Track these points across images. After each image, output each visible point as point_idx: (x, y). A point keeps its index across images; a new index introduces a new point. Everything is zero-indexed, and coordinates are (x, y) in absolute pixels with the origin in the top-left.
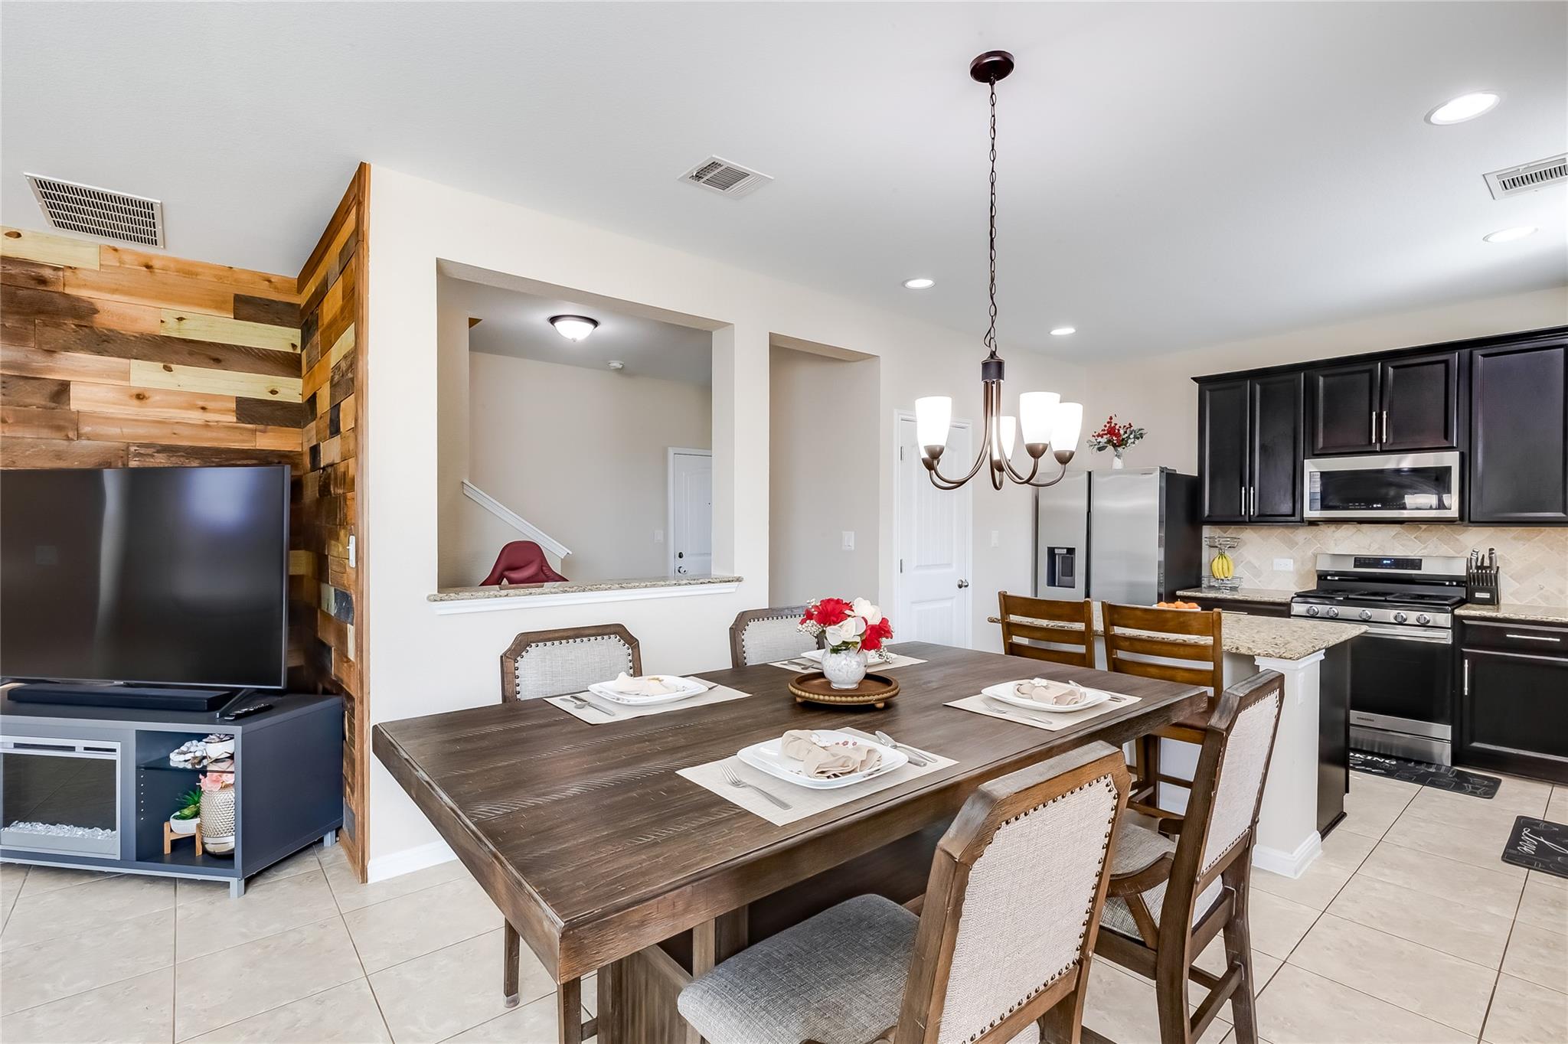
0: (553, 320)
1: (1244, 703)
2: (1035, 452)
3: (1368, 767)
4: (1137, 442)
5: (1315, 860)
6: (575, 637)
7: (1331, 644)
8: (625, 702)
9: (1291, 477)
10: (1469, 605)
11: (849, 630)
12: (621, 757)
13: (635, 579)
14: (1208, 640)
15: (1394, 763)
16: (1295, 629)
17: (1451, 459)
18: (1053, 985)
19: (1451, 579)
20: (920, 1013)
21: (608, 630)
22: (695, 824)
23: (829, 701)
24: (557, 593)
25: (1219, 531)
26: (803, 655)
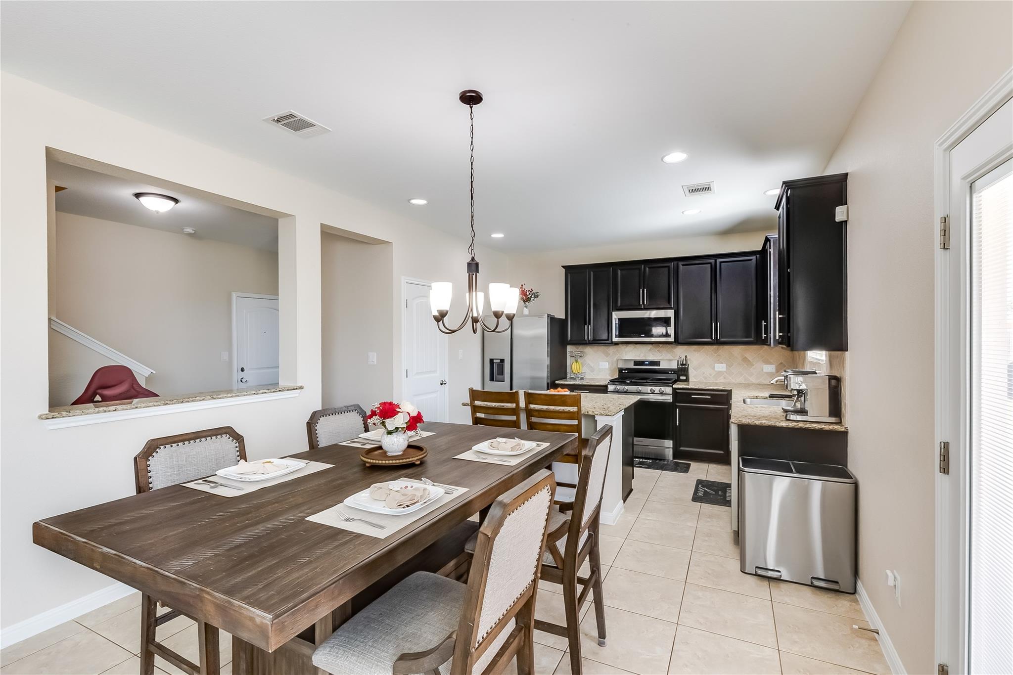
0: (138, 195)
1: (599, 442)
2: (497, 315)
3: (641, 465)
4: (535, 299)
5: (621, 514)
6: (194, 439)
7: (627, 406)
8: (248, 480)
9: (607, 320)
10: (678, 383)
11: (400, 420)
12: (261, 516)
13: (222, 391)
14: (575, 409)
15: (651, 461)
16: (611, 400)
17: (670, 313)
18: (524, 594)
19: (672, 370)
20: (471, 618)
21: (220, 432)
22: (331, 547)
23: (388, 464)
24: (160, 406)
25: (574, 348)
26: (360, 436)
